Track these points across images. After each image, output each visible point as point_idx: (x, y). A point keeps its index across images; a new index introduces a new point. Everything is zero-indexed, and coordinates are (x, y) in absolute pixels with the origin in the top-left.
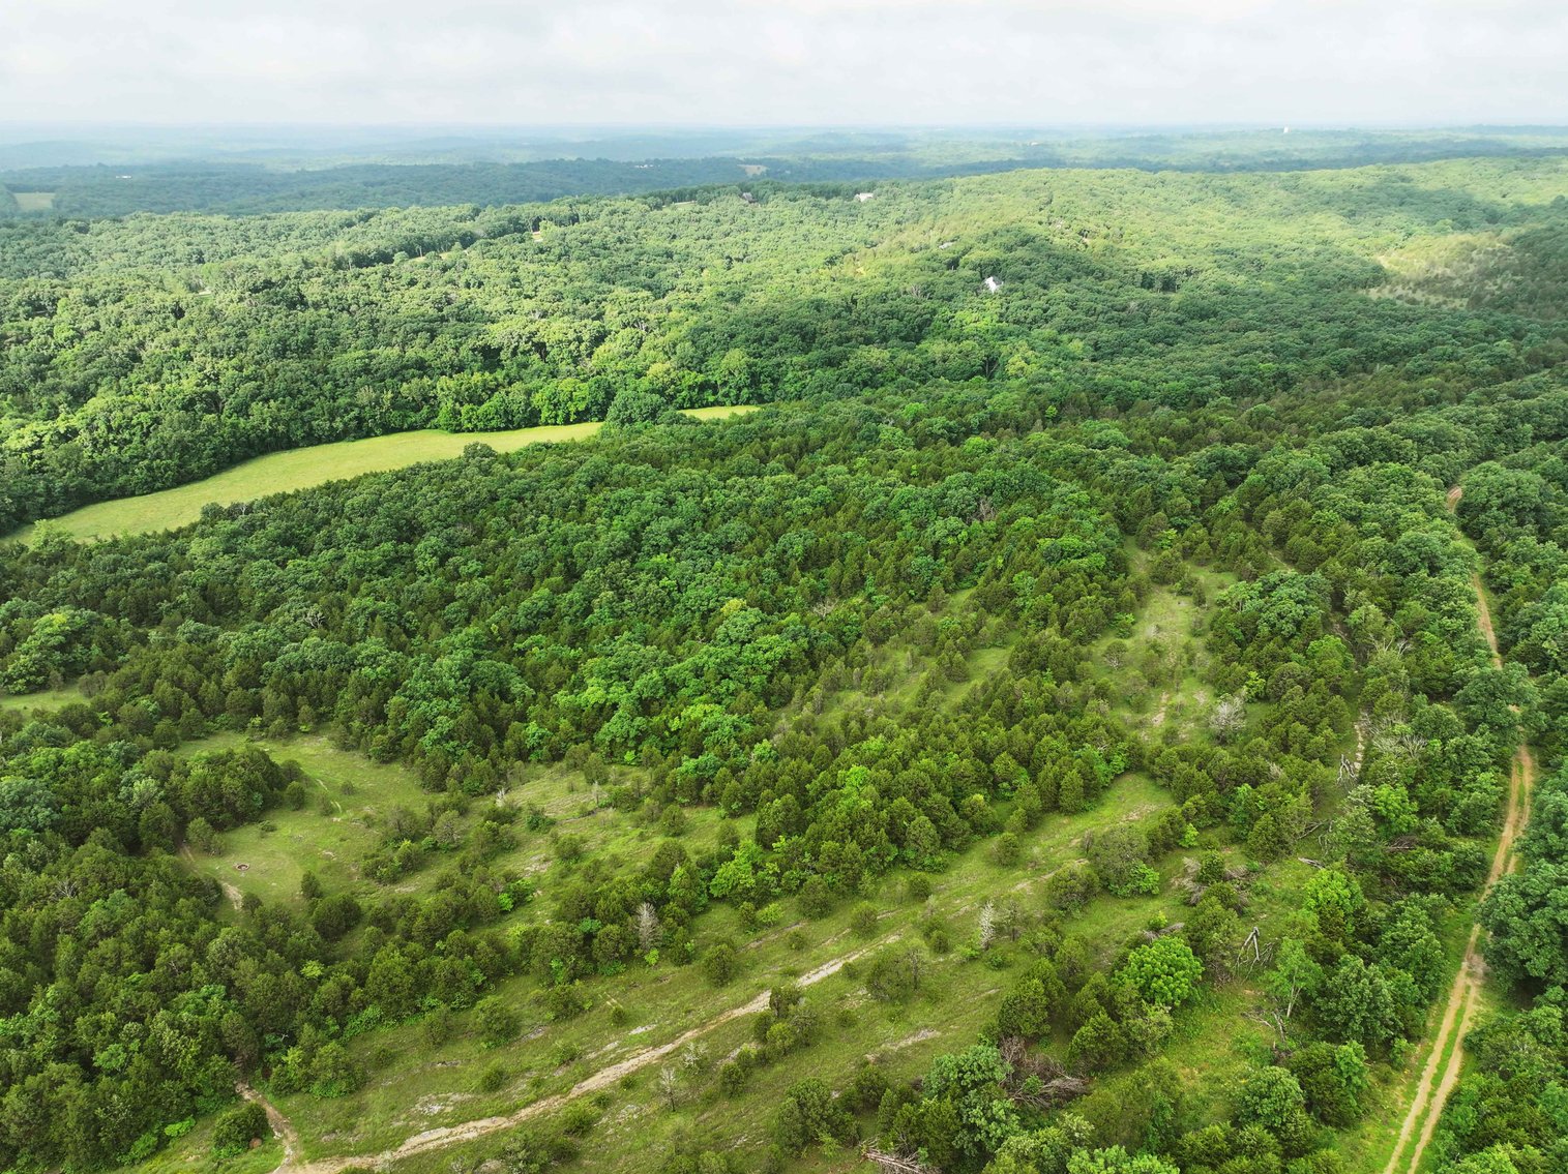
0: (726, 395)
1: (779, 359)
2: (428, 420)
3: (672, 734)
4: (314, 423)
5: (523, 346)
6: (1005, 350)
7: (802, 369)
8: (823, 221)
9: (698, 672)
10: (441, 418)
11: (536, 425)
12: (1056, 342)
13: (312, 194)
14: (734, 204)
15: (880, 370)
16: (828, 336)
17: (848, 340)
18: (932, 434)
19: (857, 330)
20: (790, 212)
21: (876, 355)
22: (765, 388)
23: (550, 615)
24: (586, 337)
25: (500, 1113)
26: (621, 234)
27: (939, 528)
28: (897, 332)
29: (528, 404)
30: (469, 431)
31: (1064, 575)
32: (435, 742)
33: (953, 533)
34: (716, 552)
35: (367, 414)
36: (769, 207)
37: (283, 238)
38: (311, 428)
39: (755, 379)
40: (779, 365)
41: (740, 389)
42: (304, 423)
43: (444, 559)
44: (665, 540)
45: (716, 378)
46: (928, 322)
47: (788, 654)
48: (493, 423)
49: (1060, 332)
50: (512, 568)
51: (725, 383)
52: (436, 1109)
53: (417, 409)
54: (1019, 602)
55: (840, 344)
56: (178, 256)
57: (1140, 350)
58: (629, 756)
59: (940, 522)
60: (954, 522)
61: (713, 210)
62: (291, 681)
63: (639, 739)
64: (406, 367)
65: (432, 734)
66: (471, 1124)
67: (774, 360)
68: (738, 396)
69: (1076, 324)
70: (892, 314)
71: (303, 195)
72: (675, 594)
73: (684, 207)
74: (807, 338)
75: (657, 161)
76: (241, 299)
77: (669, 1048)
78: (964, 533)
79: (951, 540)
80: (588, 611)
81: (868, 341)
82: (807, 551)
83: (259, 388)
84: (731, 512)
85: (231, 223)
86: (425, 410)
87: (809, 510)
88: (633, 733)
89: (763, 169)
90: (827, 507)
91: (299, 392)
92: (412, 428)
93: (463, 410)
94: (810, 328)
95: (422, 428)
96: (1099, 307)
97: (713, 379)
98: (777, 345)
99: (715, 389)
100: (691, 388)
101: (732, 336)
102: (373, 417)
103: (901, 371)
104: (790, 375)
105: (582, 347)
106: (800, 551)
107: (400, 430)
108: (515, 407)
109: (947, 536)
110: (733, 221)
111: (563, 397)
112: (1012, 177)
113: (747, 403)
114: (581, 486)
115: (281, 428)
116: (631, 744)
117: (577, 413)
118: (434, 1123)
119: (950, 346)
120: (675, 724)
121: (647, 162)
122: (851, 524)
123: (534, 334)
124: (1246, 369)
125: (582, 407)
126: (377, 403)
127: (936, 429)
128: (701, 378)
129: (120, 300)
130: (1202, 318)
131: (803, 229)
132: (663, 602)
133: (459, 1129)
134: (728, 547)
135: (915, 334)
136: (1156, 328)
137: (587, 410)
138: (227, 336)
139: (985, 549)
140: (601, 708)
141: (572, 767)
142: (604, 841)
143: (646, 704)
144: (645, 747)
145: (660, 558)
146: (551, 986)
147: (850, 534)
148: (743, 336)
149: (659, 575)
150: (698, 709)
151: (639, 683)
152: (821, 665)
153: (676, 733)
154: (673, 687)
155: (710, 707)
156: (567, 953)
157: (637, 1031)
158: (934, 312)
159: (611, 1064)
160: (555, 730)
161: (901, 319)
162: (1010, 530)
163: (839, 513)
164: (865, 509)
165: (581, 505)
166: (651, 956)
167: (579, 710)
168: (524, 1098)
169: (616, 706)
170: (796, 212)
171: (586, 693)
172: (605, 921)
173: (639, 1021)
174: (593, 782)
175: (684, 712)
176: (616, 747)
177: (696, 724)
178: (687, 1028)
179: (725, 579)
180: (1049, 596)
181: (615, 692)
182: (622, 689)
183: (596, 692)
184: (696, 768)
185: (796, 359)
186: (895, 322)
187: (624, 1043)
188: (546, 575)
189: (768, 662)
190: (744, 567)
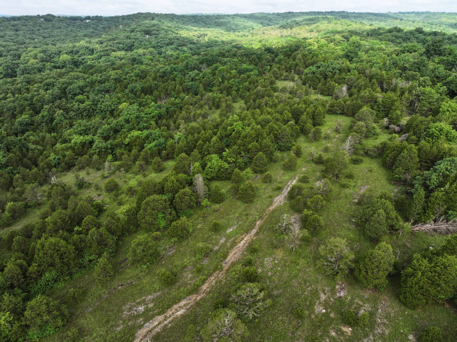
1: (82, 57)
7: (93, 60)
9: (127, 121)
14: (38, 21)
15: (122, 59)
16: (99, 49)
17: (107, 50)
19: (109, 48)
21: (119, 54)
23: (31, 125)
28: (123, 48)
33: (197, 75)
34: (103, 93)
40: (83, 59)
46: (133, 45)
47: (160, 113)
55: (104, 51)
58: (110, 157)
59: (191, 73)
60: (196, 72)
63: (112, 149)
66: (175, 306)
74: (91, 51)
78: (201, 75)
79: (197, 78)
80: (52, 120)
81: (114, 51)
82: (142, 88)
87: (134, 78)
88: (109, 146)
90: (141, 77)
94: (91, 48)
98: (80, 53)
101: (60, 52)
106: (140, 88)
109: (195, 76)
116: (110, 151)
119: (145, 50)
120: (127, 141)
122: (154, 79)
128: (52, 65)
131: (69, 29)
132: (89, 111)
133: (169, 312)
134: (108, 91)
135: (130, 48)
139: (212, 78)
140: (83, 145)
141: (82, 168)
142: (125, 182)
143: (106, 139)
144: (118, 151)
145: (80, 97)
146: (158, 230)
147: (156, 82)
148: (64, 51)
149: (83, 102)
150: (136, 133)
151: (99, 131)
152: (175, 116)
153: (128, 145)
154: (116, 131)
155: (140, 132)
156: (165, 208)
157: (229, 230)
158: (134, 42)
159: (232, 247)
160: (64, 156)
161: (123, 45)
162: (217, 72)
163: (148, 77)
164: (158, 74)
165: (28, 89)
166: (205, 202)
167: (72, 148)
168: (197, 281)
169: (91, 143)
170: (64, 24)
171: (73, 141)
172: (175, 191)
173: (226, 227)
174: (99, 169)
175: (129, 136)
176: (103, 153)
177: (138, 137)
178: (255, 221)
179: (114, 100)
180: (247, 83)
181: (89, 138)
182: (90, 136)
183: (77, 139)
184: (156, 146)
185: (89, 57)
186: (122, 45)
187: (228, 237)
188: (21, 113)
189: (153, 117)
190: (119, 95)
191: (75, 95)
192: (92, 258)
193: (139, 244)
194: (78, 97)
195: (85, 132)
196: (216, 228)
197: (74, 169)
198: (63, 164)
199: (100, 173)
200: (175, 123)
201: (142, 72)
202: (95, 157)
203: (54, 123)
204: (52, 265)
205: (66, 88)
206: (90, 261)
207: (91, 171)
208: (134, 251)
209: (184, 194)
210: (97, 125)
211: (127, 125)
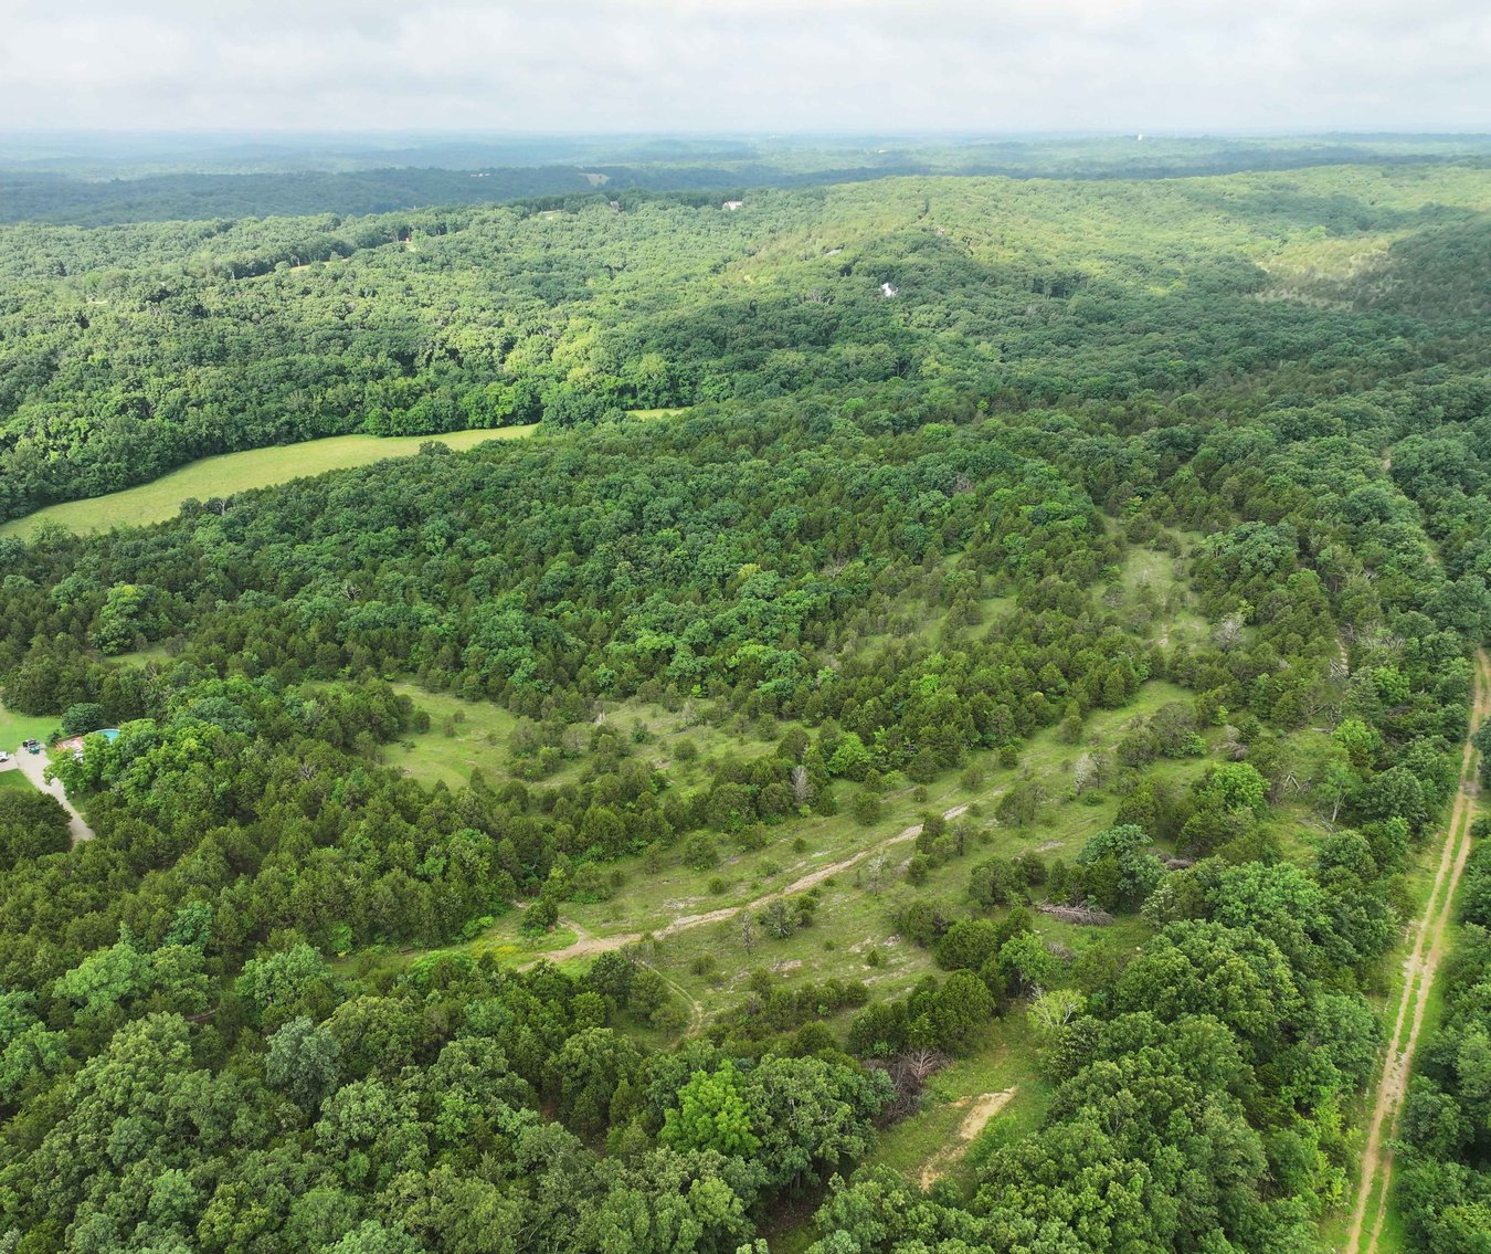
0: (646, 399)
1: (695, 363)
2: (355, 424)
3: (730, 670)
4: (248, 428)
5: (437, 353)
6: (917, 352)
7: (719, 372)
8: (695, 230)
9: (743, 619)
10: (369, 423)
11: (463, 429)
12: (963, 345)
13: (140, 204)
14: (606, 212)
15: (796, 373)
16: (741, 340)
17: (759, 344)
18: (877, 426)
19: (769, 334)
20: (663, 221)
21: (792, 358)
22: (684, 391)
23: (571, 584)
24: (497, 344)
25: (735, 905)
26: (496, 243)
27: (926, 500)
28: (806, 337)
29: (456, 408)
30: (398, 435)
31: (1052, 535)
32: (525, 680)
33: (937, 504)
34: (716, 526)
35: (298, 417)
36: (640, 216)
37: (143, 249)
38: (244, 433)
39: (674, 383)
40: (695, 369)
41: (658, 393)
42: (237, 428)
43: (451, 540)
44: (668, 517)
45: (635, 381)
46: (834, 327)
47: (815, 605)
48: (423, 427)
49: (966, 334)
50: (521, 546)
51: (644, 387)
52: (682, 906)
53: (344, 414)
54: (1013, 559)
55: (753, 348)
56: (39, 268)
57: (1046, 352)
58: (696, 689)
59: (923, 496)
60: (937, 495)
61: (584, 219)
62: (368, 636)
63: (704, 675)
64: (327, 373)
65: (519, 673)
67: (690, 365)
68: (657, 400)
69: (980, 327)
70: (798, 319)
71: (130, 206)
72: (688, 562)
73: (551, 217)
74: (720, 343)
75: (492, 170)
76: (142, 309)
77: (848, 863)
78: (947, 504)
79: (936, 511)
80: (608, 580)
81: (779, 345)
82: (802, 524)
83: (187, 393)
84: (719, 493)
85: (87, 234)
86: (352, 414)
87: (791, 489)
88: (699, 669)
89: (605, 179)
90: (807, 486)
91: (225, 398)
92: (340, 433)
93: (392, 415)
94: (721, 333)
95: (350, 433)
96: (1000, 311)
97: (632, 383)
98: (691, 349)
99: (633, 392)
100: (611, 391)
101: (643, 342)
102: (303, 421)
103: (817, 373)
104: (708, 379)
105: (495, 353)
106: (795, 524)
107: (329, 435)
108: (443, 411)
109: (931, 508)
110: (606, 230)
111: (490, 400)
112: (884, 184)
113: (666, 406)
114: (564, 474)
115: (217, 432)
116: (698, 678)
117: (504, 416)
118: (685, 913)
119: (863, 349)
120: (733, 661)
121: (482, 171)
122: (836, 500)
123: (445, 341)
124: (1159, 365)
125: (509, 410)
126: (307, 408)
127: (882, 421)
128: (621, 382)
129: (18, 309)
130: (1100, 321)
131: (678, 238)
132: (679, 570)
134: (725, 523)
135: (823, 337)
136: (1058, 331)
137: (514, 414)
138: (140, 344)
139: (969, 517)
140: (656, 653)
141: (645, 701)
142: (709, 746)
143: (698, 649)
144: (712, 680)
145: (666, 533)
146: (728, 831)
147: (837, 509)
148: (654, 342)
149: (670, 547)
150: (752, 649)
151: (689, 631)
152: (845, 615)
153: (733, 669)
154: (719, 634)
155: (761, 647)
156: (742, 804)
157: (817, 855)
158: (839, 317)
159: (807, 874)
160: (621, 672)
161: (808, 323)
162: (989, 501)
163: (822, 492)
164: (848, 487)
165: (569, 490)
166: (805, 809)
167: (635, 656)
168: (749, 897)
169: (671, 651)
170: (668, 220)
171: (639, 642)
172: (764, 783)
173: (814, 849)
174: (672, 710)
175: (739, 652)
176: (684, 681)
177: (754, 659)
178: (857, 851)
179: (732, 548)
180: (1043, 551)
181: (667, 640)
182: (672, 637)
183: (648, 640)
184: (776, 689)
185: (712, 363)
186: (803, 327)
187: (812, 862)
188: (556, 551)
189: (798, 612)
190: (747, 538)
191: (659, 524)
192: (642, 843)
193: (695, 840)
194: (665, 532)
195: (663, 626)
196: (800, 847)
197: (632, 699)
198: (616, 687)
199: (672, 719)
200: (838, 634)
201: (815, 472)
202: (672, 687)
203: (610, 588)
204: (600, 839)
205: (645, 504)
206: (639, 847)
207: (659, 709)
208: (689, 846)
209: (773, 790)
210: (686, 615)
211: (741, 627)
